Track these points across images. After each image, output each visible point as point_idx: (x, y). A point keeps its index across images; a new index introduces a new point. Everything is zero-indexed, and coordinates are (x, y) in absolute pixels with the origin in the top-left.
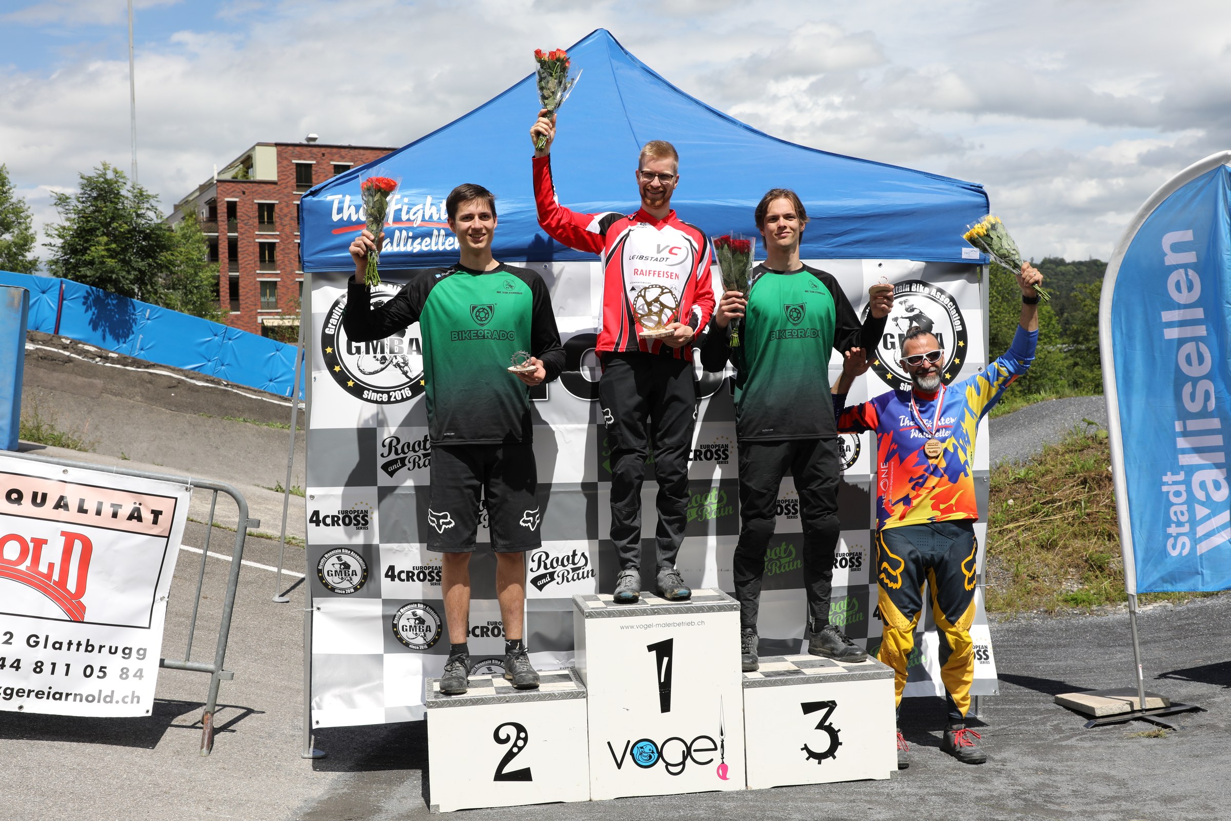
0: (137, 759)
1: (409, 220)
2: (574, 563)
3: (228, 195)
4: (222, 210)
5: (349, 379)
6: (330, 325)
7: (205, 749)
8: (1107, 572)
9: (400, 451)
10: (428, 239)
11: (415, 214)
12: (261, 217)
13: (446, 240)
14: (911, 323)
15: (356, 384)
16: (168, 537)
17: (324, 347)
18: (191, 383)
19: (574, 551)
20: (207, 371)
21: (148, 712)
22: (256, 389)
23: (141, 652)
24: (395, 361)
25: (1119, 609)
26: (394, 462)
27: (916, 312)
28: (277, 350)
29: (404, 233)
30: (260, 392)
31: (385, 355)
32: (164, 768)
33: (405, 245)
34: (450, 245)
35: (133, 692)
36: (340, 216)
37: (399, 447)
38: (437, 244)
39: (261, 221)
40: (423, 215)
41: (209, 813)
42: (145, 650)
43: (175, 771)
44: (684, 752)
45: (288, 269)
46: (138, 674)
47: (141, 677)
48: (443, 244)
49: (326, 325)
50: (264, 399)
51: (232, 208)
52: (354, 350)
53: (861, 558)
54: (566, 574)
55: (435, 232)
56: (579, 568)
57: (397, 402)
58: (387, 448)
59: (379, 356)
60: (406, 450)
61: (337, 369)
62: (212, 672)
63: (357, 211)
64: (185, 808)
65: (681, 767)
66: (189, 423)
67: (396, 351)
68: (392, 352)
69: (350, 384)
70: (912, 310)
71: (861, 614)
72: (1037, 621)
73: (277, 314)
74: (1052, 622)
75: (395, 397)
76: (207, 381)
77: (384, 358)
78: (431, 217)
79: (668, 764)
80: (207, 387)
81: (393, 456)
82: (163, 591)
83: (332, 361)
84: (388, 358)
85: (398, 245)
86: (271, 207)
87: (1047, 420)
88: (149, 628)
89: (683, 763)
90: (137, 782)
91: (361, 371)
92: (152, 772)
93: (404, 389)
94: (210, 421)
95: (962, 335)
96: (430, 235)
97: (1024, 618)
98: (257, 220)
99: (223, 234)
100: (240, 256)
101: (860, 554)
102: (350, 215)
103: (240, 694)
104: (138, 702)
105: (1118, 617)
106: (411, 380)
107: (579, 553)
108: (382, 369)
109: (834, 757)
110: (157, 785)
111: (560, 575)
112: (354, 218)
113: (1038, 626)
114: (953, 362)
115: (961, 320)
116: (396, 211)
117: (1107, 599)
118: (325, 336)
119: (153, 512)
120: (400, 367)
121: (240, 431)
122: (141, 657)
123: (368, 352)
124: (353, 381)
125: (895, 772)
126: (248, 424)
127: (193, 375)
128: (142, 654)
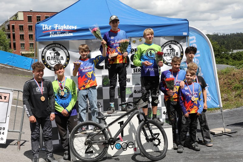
1: (60, 29)
2: (98, 104)
3: (12, 24)
4: (11, 27)
5: (48, 66)
7: (18, 149)
10: (64, 34)
12: (20, 29)
15: (50, 67)
16: (8, 102)
17: (42, 59)
18: (6, 67)
20: (10, 64)
21: (5, 142)
22: (21, 68)
24: (58, 62)
28: (26, 59)
29: (59, 32)
35: (2, 137)
36: (44, 29)
38: (66, 35)
40: (63, 28)
42: (5, 128)
43: (12, 155)
44: (127, 145)
45: (27, 40)
46: (3, 133)
48: (68, 35)
49: (42, 54)
50: (23, 70)
52: (49, 59)
55: (66, 32)
56: (99, 106)
59: (54, 61)
61: (45, 63)
62: (19, 132)
63: (48, 28)
70: (171, 47)
71: (160, 113)
73: (25, 51)
77: (55, 61)
78: (65, 28)
79: (123, 148)
80: (10, 68)
85: (58, 35)
86: (22, 26)
88: (5, 123)
90: (4, 157)
91: (51, 64)
92: (7, 155)
94: (11, 76)
95: (182, 52)
99: (11, 33)
104: (3, 140)
105: (218, 113)
107: (99, 102)
108: (55, 64)
109: (159, 145)
110: (8, 158)
112: (48, 29)
115: (182, 49)
116: (57, 27)
118: (42, 56)
119: (4, 97)
121: (18, 78)
126: (20, 76)
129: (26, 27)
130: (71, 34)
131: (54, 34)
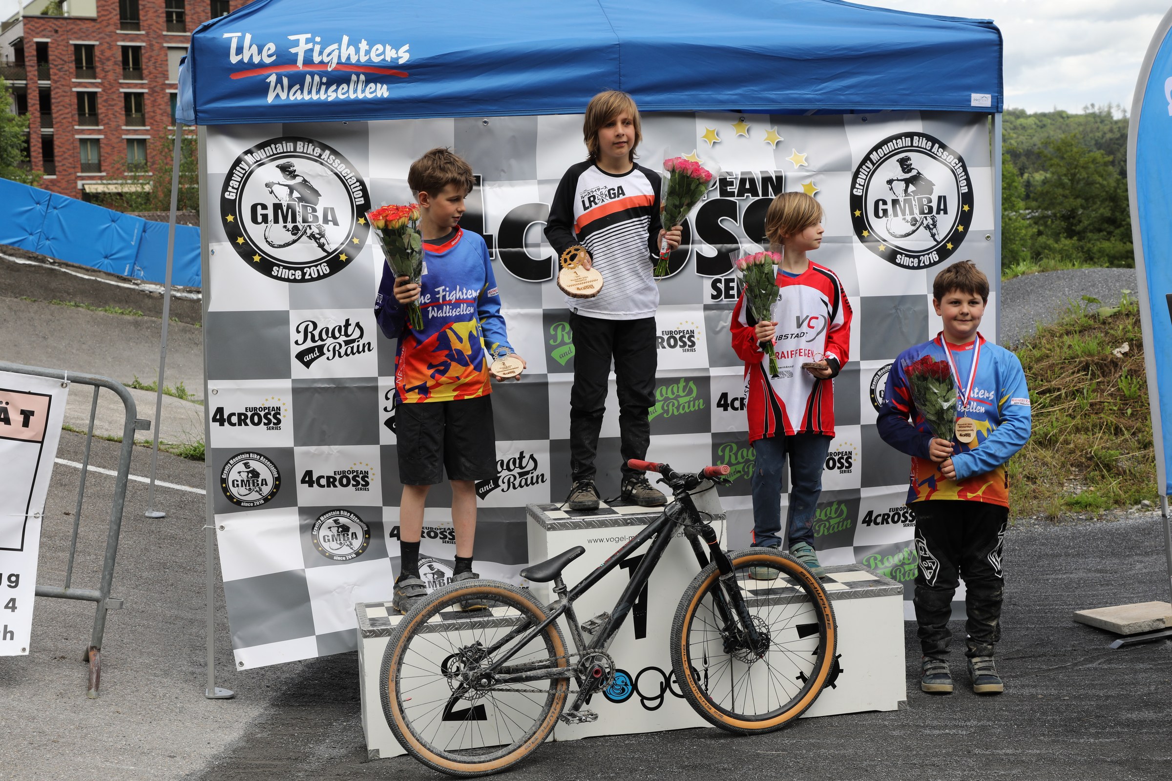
0: (15, 704)
1: (322, 62)
2: (521, 467)
3: (38, 34)
4: (30, 53)
5: (255, 253)
6: (230, 189)
7: (93, 690)
8: (1114, 470)
9: (317, 338)
10: (345, 86)
11: (329, 55)
12: (78, 61)
13: (366, 86)
14: (907, 187)
15: (263, 259)
16: (42, 443)
17: (224, 215)
18: (9, 261)
19: (522, 453)
20: (28, 247)
21: (24, 650)
22: (88, 267)
23: (13, 579)
24: (309, 232)
25: (1131, 514)
26: (310, 350)
27: (914, 173)
28: (113, 221)
29: (317, 78)
30: (94, 271)
31: (298, 224)
32: (48, 713)
33: (318, 92)
34: (371, 93)
35: (6, 627)
36: (239, 57)
37: (316, 333)
38: (355, 91)
39: (79, 66)
40: (339, 57)
41: (108, 764)
42: (17, 576)
43: (61, 717)
44: (662, 683)
45: (113, 124)
46: (10, 605)
47: (14, 608)
48: (363, 91)
49: (225, 188)
50: (99, 279)
51: (42, 50)
52: (260, 219)
53: (851, 458)
54: (512, 479)
55: (354, 77)
56: (527, 473)
57: (312, 279)
58: (302, 334)
59: (290, 225)
60: (324, 336)
61: (240, 241)
62: (97, 601)
63: (260, 52)
64: (80, 759)
65: (658, 701)
66: (10, 309)
67: (310, 220)
68: (304, 221)
69: (257, 258)
70: (910, 171)
71: (849, 521)
72: (1039, 529)
73: (101, 178)
74: (1054, 529)
75: (310, 275)
76: (29, 258)
77: (296, 228)
78: (348, 58)
79: (643, 698)
80: (30, 265)
81: (309, 344)
82: (37, 507)
83: (234, 232)
84: (301, 228)
85: (310, 92)
86: (90, 49)
87: (1033, 297)
88: (21, 550)
89: (661, 696)
90: (19, 730)
91: (269, 244)
92: (34, 718)
93: (320, 264)
94: (35, 306)
95: (967, 198)
96: (348, 81)
97: (1023, 525)
98: (73, 66)
99: (35, 84)
100: (54, 109)
101: (850, 453)
102: (252, 56)
103: (123, 626)
104: (12, 638)
105: (1131, 522)
106: (329, 254)
107: (527, 456)
108: (294, 242)
109: (834, 687)
110: (42, 733)
111: (506, 480)
112: (256, 60)
113: (1040, 534)
114: (957, 230)
115: (968, 180)
116: (306, 52)
117: (1116, 502)
118: (224, 200)
119: (23, 412)
120: (316, 239)
121: (71, 318)
122: (13, 585)
123: (276, 221)
124: (260, 255)
125: (903, 702)
126: (80, 309)
127: (13, 252)
128: (14, 581)
129: (108, 54)
130: (382, 91)
131: (290, 87)
